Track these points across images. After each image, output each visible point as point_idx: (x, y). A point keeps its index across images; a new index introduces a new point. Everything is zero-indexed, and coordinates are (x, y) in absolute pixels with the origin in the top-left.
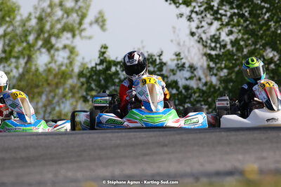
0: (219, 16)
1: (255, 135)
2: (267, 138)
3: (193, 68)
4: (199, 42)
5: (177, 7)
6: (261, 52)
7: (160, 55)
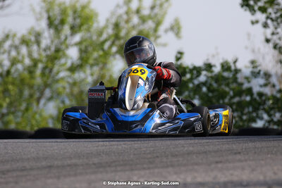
3: (267, 75)
5: (253, 14)
7: (235, 62)
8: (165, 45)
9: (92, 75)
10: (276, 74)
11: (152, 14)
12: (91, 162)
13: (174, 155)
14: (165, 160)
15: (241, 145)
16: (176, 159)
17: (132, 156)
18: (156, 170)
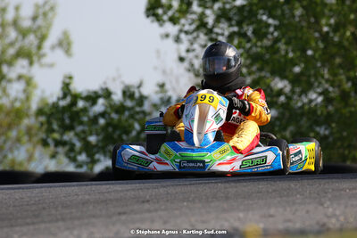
0: (214, 36)
1: (260, 186)
2: (274, 191)
4: (189, 71)
5: (161, 25)
6: (268, 81)
7: (139, 86)
8: (51, 66)
11: (35, 27)
13: (65, 206)
14: (53, 212)
15: (150, 191)
16: (68, 211)
17: (11, 209)
18: (43, 226)
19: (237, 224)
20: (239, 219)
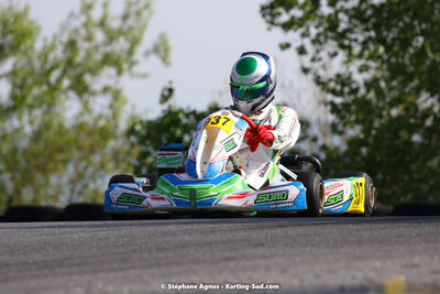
0: (346, 42)
1: (401, 229)
2: (420, 235)
8: (144, 76)
9: (31, 123)
10: (319, 121)
11: (125, 28)
12: (31, 261)
13: (160, 249)
14: (146, 255)
15: (265, 231)
16: (163, 255)
17: (94, 250)
18: (133, 272)
19: (372, 275)
20: (375, 269)
